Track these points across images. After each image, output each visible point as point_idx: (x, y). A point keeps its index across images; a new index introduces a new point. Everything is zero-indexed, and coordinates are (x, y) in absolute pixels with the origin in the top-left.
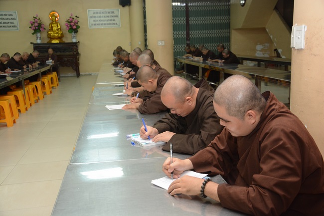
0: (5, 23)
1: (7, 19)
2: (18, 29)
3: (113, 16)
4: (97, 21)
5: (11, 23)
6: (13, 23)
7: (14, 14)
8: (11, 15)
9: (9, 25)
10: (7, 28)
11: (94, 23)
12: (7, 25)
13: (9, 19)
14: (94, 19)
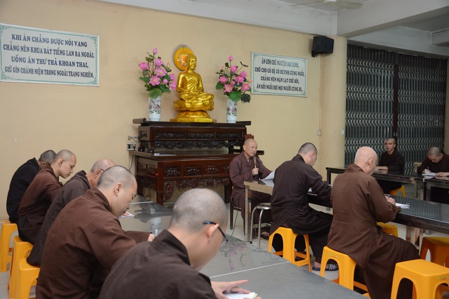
0: (65, 63)
1: (72, 54)
2: (95, 82)
3: (295, 73)
4: (268, 79)
5: (80, 64)
6: (85, 65)
7: (90, 42)
8: (84, 44)
9: (75, 69)
10: (69, 79)
11: (261, 83)
12: (68, 69)
13: (77, 54)
14: (263, 74)
